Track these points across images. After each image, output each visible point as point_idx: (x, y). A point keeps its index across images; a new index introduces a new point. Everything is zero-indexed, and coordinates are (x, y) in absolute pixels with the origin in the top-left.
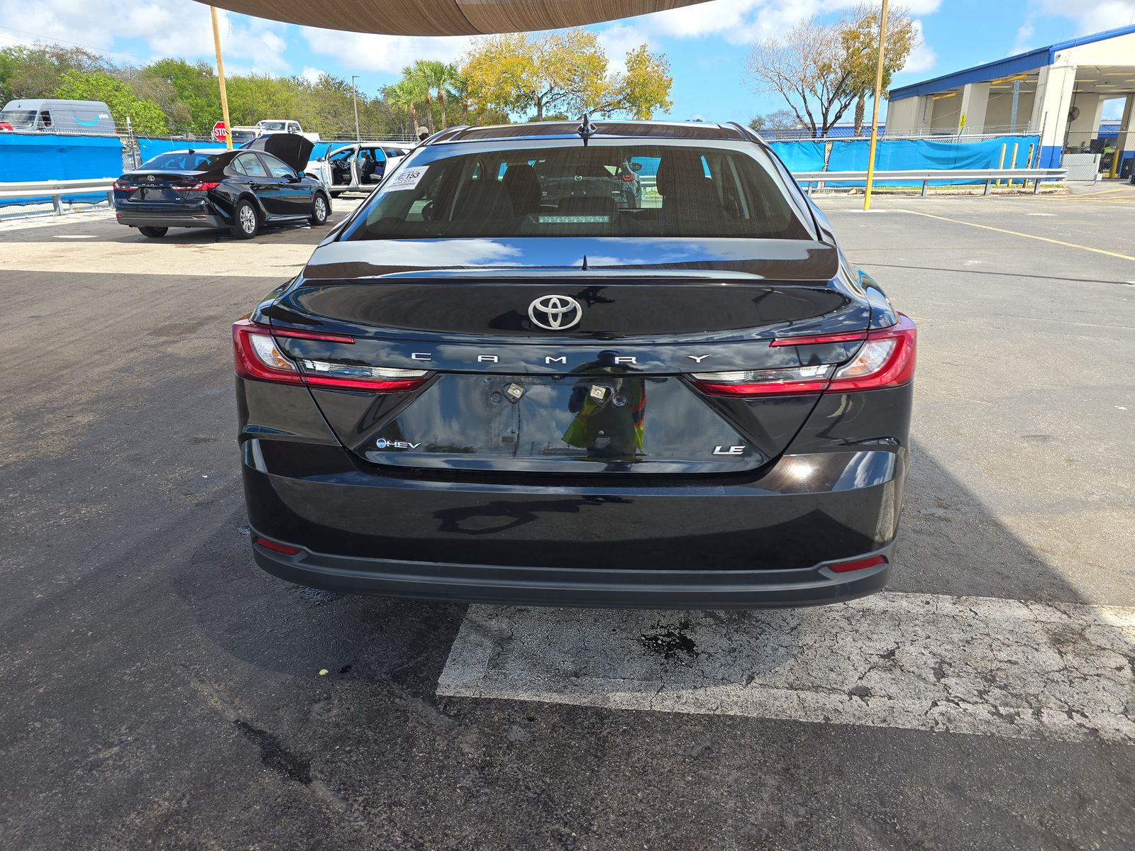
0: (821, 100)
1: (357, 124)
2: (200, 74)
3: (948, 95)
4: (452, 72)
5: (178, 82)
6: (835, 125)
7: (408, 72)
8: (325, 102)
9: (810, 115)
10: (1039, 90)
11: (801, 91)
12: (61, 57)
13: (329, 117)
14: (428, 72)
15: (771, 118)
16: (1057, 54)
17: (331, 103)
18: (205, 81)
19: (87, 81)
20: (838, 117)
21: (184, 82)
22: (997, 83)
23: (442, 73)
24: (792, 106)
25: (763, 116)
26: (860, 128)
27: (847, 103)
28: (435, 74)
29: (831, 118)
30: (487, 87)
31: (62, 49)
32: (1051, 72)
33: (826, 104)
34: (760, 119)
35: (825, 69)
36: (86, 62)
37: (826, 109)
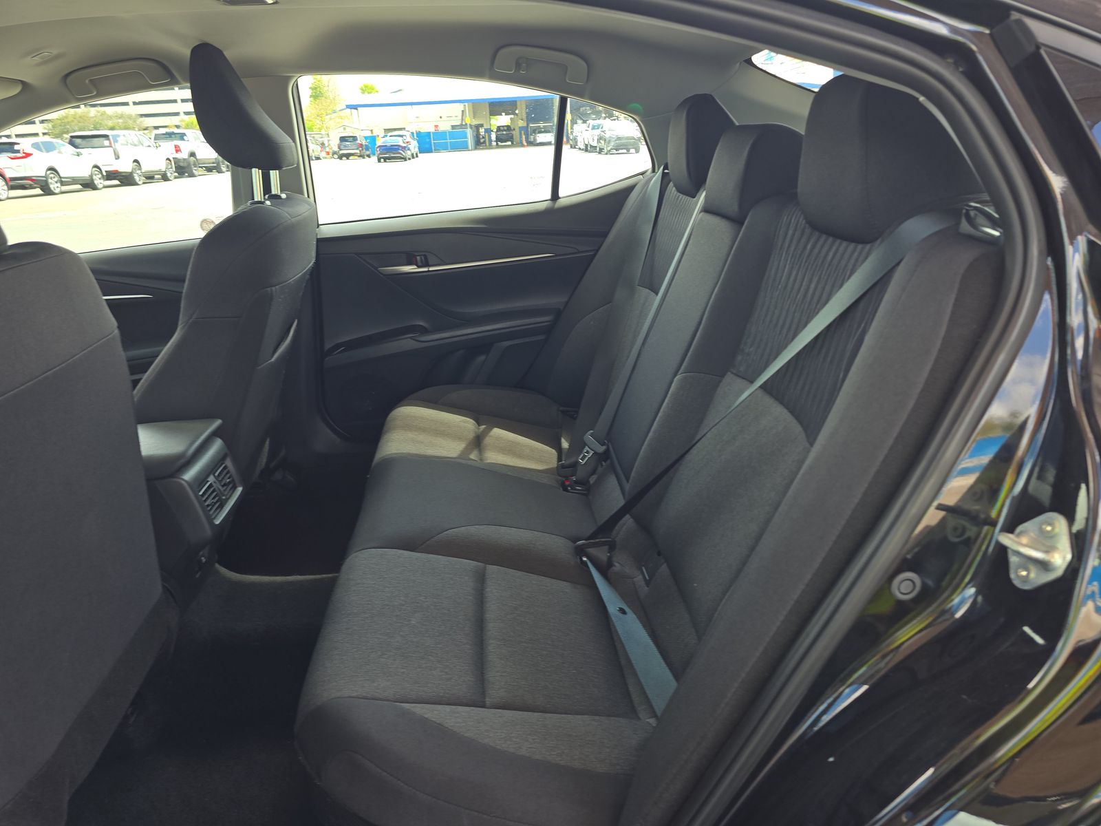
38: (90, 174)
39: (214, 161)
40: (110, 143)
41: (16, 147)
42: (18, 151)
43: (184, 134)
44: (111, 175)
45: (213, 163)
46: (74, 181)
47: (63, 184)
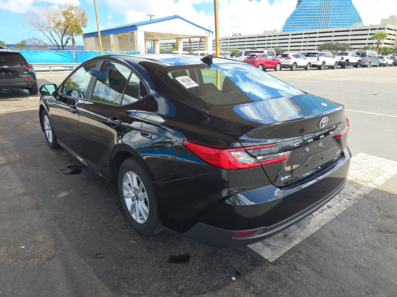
0: (59, 35)
3: (105, 37)
6: (66, 45)
9: (55, 41)
10: (135, 38)
11: (50, 32)
15: (30, 40)
16: (138, 27)
20: (67, 42)
22: (121, 35)
24: (47, 37)
25: (26, 40)
26: (75, 47)
27: (69, 37)
29: (64, 43)
32: (137, 32)
33: (61, 37)
34: (25, 41)
35: (58, 24)
37: (62, 39)
38: (306, 65)
39: (356, 63)
40: (318, 56)
41: (288, 56)
42: (288, 57)
43: (348, 53)
44: (314, 66)
45: (355, 64)
46: (301, 67)
47: (297, 67)
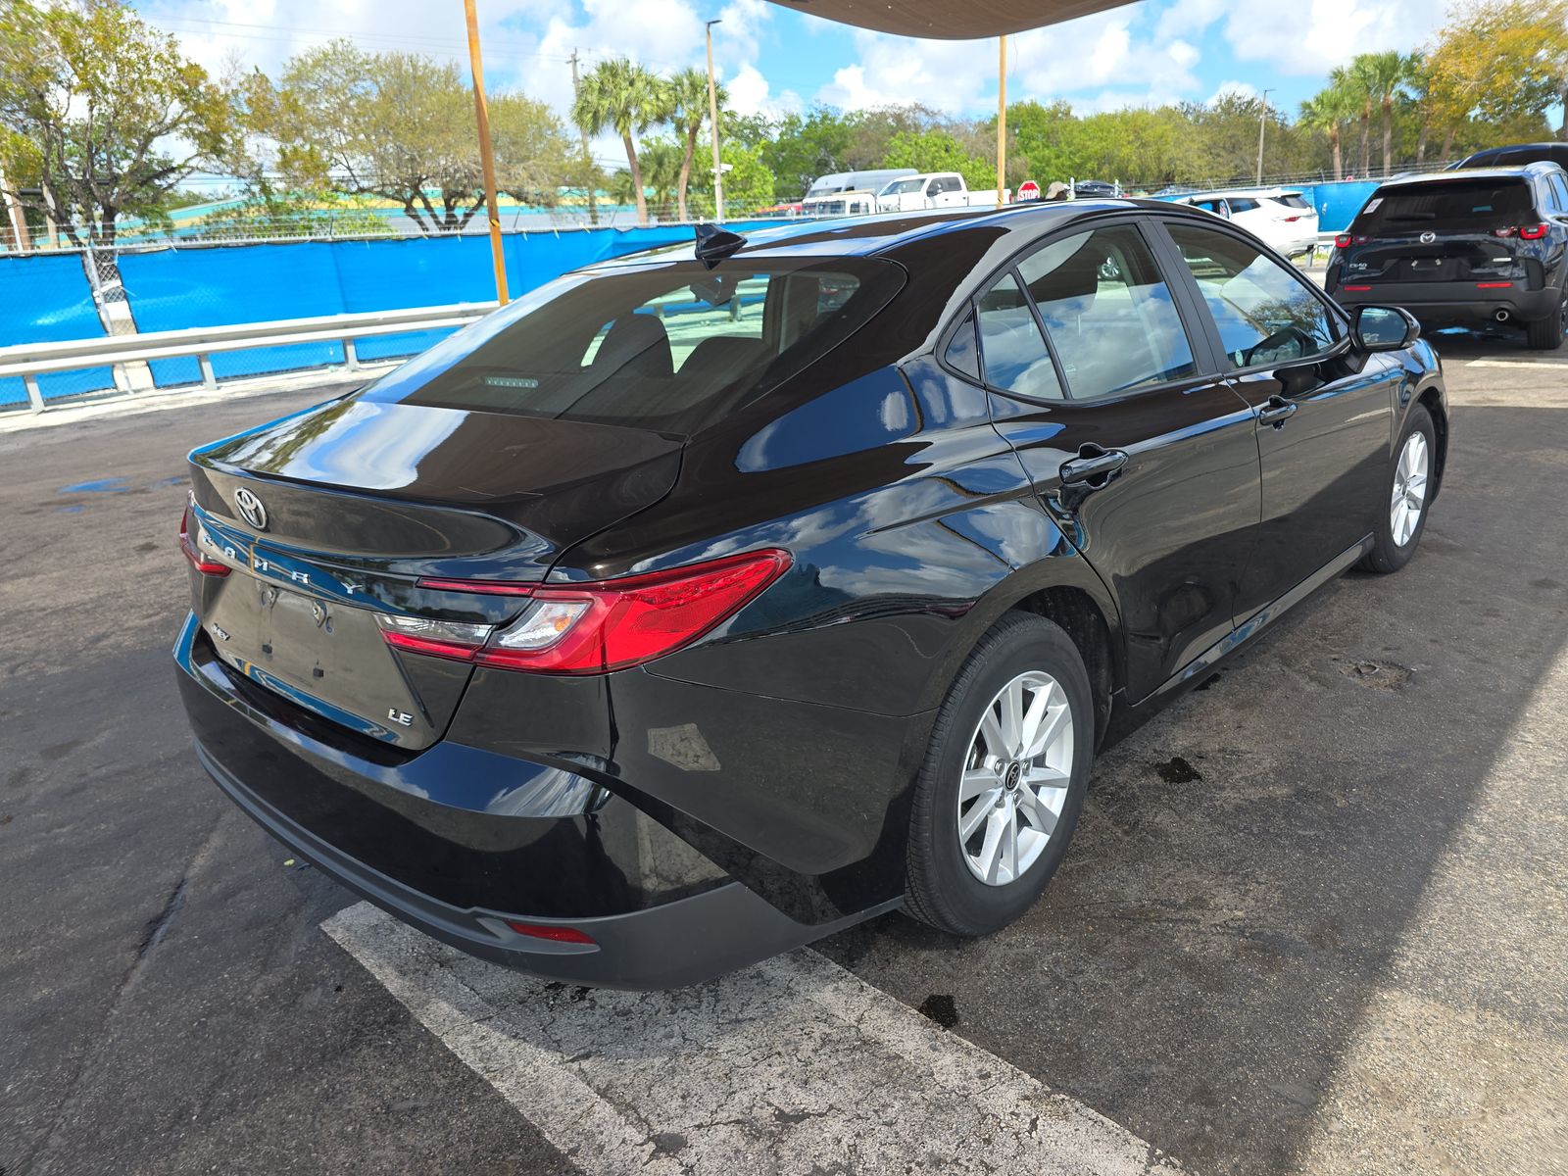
1: (1260, 160)
2: (1054, 116)
4: (1411, 66)
5: (1025, 130)
7: (1338, 75)
8: (1220, 132)
12: (898, 118)
13: (1223, 153)
14: (1370, 69)
17: (1229, 134)
18: (1057, 125)
19: (916, 144)
21: (1031, 130)
23: (1395, 68)
28: (1382, 72)
30: (1464, 83)
31: (900, 108)
36: (923, 119)
